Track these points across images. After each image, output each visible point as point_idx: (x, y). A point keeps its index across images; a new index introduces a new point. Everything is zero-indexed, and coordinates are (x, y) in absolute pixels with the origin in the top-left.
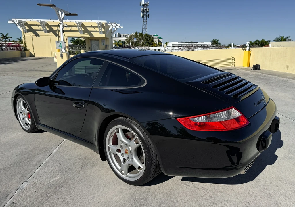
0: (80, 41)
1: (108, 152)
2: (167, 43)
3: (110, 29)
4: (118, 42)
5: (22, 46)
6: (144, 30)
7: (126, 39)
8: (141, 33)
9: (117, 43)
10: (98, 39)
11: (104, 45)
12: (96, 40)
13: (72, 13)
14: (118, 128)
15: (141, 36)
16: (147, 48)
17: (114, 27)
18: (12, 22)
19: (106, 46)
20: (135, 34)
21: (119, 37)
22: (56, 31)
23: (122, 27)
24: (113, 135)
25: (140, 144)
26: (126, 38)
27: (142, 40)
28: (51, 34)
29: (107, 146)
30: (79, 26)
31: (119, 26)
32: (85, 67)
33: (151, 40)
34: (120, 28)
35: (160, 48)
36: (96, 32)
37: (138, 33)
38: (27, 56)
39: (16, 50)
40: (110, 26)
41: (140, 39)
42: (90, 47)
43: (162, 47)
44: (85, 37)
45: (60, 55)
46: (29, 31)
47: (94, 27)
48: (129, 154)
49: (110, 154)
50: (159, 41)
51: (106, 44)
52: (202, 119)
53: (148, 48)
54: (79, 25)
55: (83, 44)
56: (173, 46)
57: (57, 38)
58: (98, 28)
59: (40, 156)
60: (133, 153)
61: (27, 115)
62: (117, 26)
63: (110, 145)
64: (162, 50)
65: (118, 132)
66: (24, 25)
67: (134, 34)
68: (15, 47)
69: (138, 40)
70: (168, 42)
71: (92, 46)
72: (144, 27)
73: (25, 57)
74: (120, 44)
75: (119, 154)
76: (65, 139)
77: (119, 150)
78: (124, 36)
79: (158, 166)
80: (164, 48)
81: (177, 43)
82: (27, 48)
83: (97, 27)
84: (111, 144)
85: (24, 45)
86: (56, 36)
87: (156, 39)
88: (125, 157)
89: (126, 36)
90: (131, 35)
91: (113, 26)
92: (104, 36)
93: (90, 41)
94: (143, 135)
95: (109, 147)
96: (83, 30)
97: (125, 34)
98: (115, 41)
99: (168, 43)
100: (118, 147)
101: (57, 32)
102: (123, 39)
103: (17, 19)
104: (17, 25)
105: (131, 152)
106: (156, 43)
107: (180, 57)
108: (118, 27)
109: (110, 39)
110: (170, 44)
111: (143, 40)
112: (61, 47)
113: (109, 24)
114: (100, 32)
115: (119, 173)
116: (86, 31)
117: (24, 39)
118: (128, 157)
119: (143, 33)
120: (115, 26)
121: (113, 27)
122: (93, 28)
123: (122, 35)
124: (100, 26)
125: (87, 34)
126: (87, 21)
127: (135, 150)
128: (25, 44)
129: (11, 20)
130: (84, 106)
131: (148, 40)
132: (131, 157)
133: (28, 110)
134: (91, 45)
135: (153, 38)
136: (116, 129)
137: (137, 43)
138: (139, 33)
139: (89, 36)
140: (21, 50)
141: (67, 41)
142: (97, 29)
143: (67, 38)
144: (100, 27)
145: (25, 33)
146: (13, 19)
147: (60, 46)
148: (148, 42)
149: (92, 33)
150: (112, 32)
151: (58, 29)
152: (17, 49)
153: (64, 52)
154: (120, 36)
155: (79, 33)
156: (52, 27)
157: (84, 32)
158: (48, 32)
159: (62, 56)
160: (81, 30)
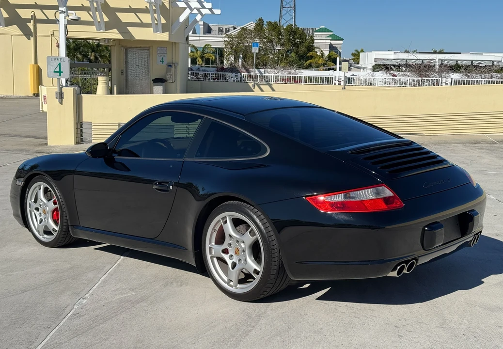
0: (85, 45)
1: (209, 256)
2: (359, 53)
3: (182, 18)
4: (200, 50)
6: (284, 12)
7: (225, 41)
8: (276, 23)
9: (198, 54)
10: (148, 46)
11: (165, 63)
12: (141, 48)
14: (226, 217)
15: (273, 33)
16: (290, 73)
17: (195, 11)
19: (170, 66)
20: (257, 25)
21: (204, 34)
22: (29, 21)
23: (217, 12)
24: (217, 229)
25: (258, 235)
26: (226, 39)
27: (277, 44)
29: (207, 246)
30: (96, 9)
31: (210, 10)
32: (120, 125)
33: (306, 44)
34: (213, 13)
35: (331, 72)
36: (142, 25)
37: (265, 23)
40: (185, 8)
41: (271, 41)
42: (123, 67)
43: (338, 69)
44: (111, 39)
45: (56, 93)
47: (136, 11)
48: (240, 254)
49: (212, 258)
50: (332, 47)
51: (170, 61)
52: (340, 198)
53: (293, 71)
54: (95, 5)
55: (93, 54)
56: (379, 63)
57: (31, 42)
58: (149, 15)
59: (90, 275)
60: (247, 252)
61: (52, 213)
62: (203, 7)
63: (212, 245)
64: (337, 79)
65: (226, 222)
67: (251, 25)
69: (264, 43)
70: (362, 51)
71: (130, 66)
72: (284, 3)
74: (206, 56)
75: (226, 257)
76: (122, 257)
77: (226, 251)
78: (221, 30)
79: (281, 268)
80: (342, 74)
81: (390, 56)
83: (145, 11)
84: (213, 243)
86: (28, 37)
87: (322, 43)
88: (235, 259)
89: (227, 30)
90: (242, 29)
91: (191, 9)
92: (164, 37)
93: (123, 50)
94: (262, 223)
95: (210, 248)
96: (106, 19)
97: (225, 27)
98: (193, 46)
99: (361, 54)
100: (225, 246)
101: (31, 24)
102: (217, 41)
105: (244, 251)
106: (323, 55)
107: (334, 111)
108: (204, 11)
109: (182, 46)
110: (368, 59)
111: (282, 45)
112: (60, 72)
113: (181, 5)
114: (154, 25)
115: (225, 285)
116: (114, 23)
118: (240, 260)
119: (283, 22)
120: (198, 9)
121: (191, 13)
122: (133, 14)
123: (215, 27)
124: (154, 8)
125: (115, 31)
127: (250, 247)
130: (171, 187)
131: (296, 45)
132: (244, 258)
133: (55, 203)
134: (126, 62)
135: (312, 37)
136: (222, 219)
137: (262, 53)
138: (270, 23)
139: (119, 36)
142: (146, 18)
144: (155, 12)
147: (58, 70)
148: (297, 53)
149: (131, 29)
150: (189, 25)
151: (34, 17)
153: (66, 86)
154: (208, 30)
155: (93, 28)
156: (18, 10)
157: (108, 27)
158: (6, 26)
159: (60, 96)
160: (99, 20)
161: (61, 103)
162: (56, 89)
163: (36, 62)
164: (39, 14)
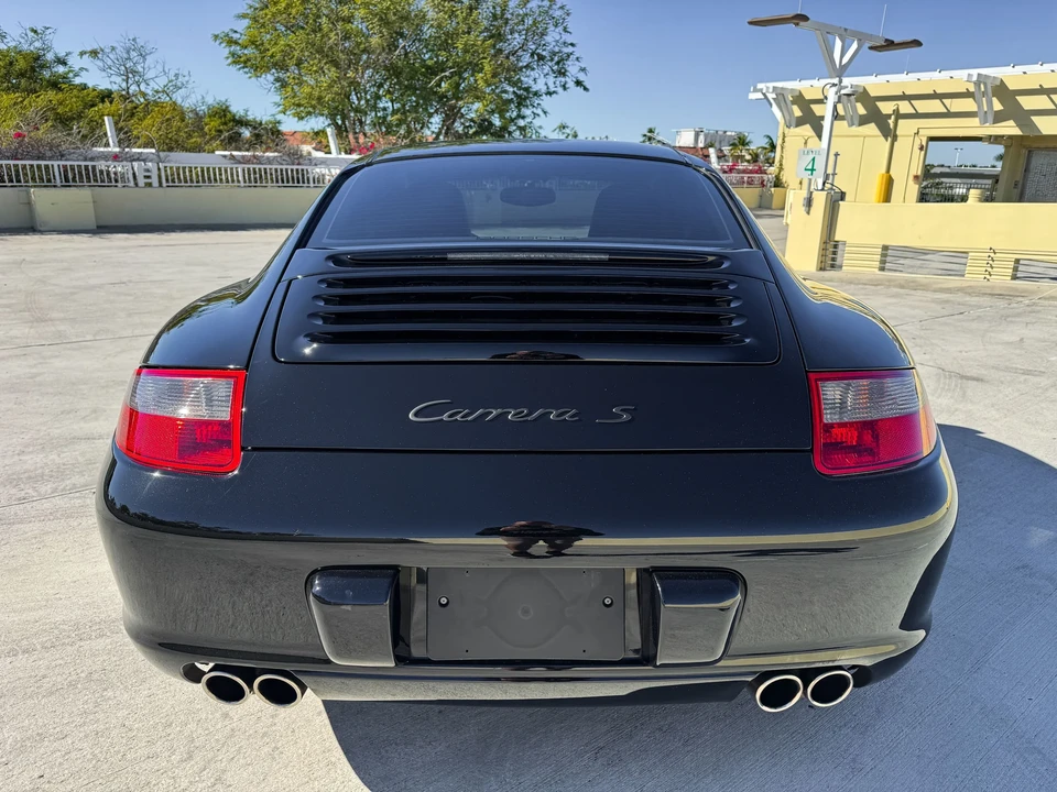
5: (768, 172)
13: (897, 40)
18: (760, 96)
22: (889, 116)
28: (872, 129)
30: (984, 94)
32: (885, 248)
38: (773, 207)
39: (745, 185)
42: (1019, 177)
45: (804, 199)
46: (800, 122)
47: (1049, 92)
54: (983, 89)
57: (888, 144)
66: (789, 103)
68: (746, 176)
73: (770, 208)
82: (784, 180)
85: (777, 170)
86: (886, 137)
96: (998, 107)
101: (891, 122)
103: (771, 85)
104: (771, 105)
112: (812, 170)
116: (1011, 112)
117: (782, 148)
125: (1011, 123)
126: (1020, 69)
128: (781, 165)
129: (756, 90)
134: (1027, 170)
139: (1016, 131)
140: (764, 186)
141: (923, 152)
143: (924, 144)
145: (787, 130)
146: (760, 86)
147: (810, 167)
149: (1037, 120)
151: (897, 111)
152: (750, 183)
153: (822, 190)
155: (975, 122)
156: (879, 104)
157: (999, 118)
158: (860, 125)
159: (809, 203)
160: (986, 109)
161: (808, 213)
162: (804, 194)
163: (888, 170)
164: (905, 107)
